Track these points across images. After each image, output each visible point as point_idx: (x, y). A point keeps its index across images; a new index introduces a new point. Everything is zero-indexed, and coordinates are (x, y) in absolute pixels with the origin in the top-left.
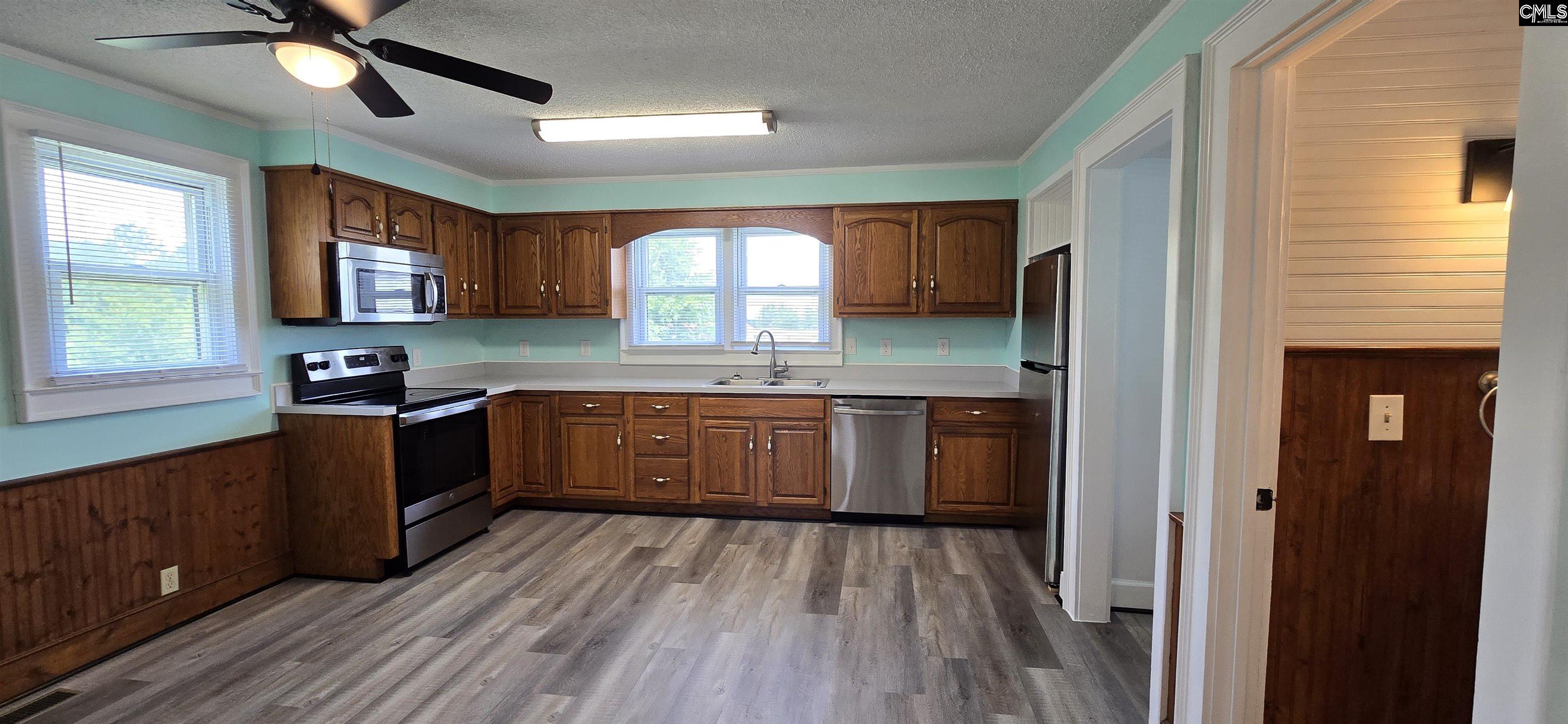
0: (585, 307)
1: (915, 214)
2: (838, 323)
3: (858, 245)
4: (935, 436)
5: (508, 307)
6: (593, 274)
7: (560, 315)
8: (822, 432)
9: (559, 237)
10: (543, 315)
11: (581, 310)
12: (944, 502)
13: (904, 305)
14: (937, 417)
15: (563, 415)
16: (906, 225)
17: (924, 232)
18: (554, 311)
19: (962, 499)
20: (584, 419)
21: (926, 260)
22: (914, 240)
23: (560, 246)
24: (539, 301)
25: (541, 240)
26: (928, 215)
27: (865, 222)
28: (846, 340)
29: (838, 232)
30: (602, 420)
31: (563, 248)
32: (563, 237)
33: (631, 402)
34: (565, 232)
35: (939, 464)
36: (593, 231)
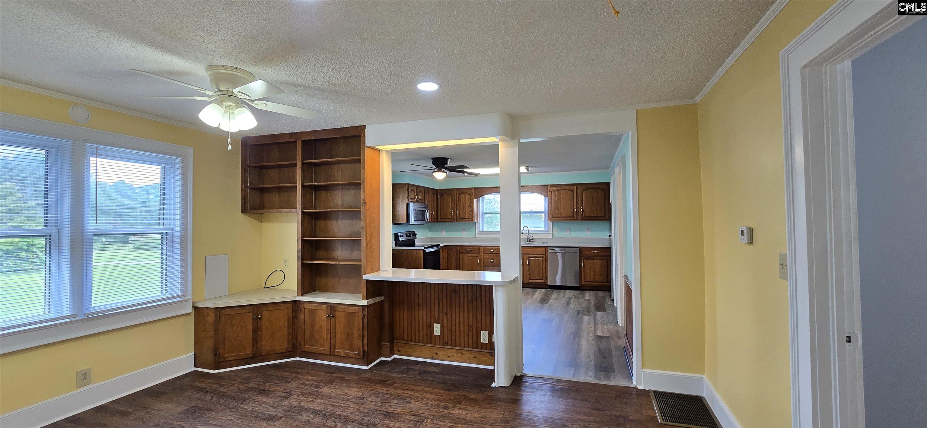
0: (466, 218)
1: (575, 187)
2: (551, 223)
3: (556, 198)
4: (582, 260)
5: (441, 219)
6: (468, 208)
7: (457, 221)
8: (545, 259)
9: (458, 196)
10: (452, 221)
11: (464, 220)
12: (586, 282)
13: (572, 217)
14: (583, 253)
15: (460, 253)
16: (572, 191)
17: (578, 193)
18: (456, 220)
19: (592, 280)
20: (467, 255)
21: (579, 202)
22: (575, 196)
23: (458, 199)
24: (451, 217)
25: (452, 197)
26: (579, 187)
27: (558, 190)
28: (554, 229)
29: (549, 194)
30: (473, 255)
31: (459, 199)
32: (459, 196)
33: (482, 249)
34: (460, 194)
35: (584, 269)
36: (469, 194)
